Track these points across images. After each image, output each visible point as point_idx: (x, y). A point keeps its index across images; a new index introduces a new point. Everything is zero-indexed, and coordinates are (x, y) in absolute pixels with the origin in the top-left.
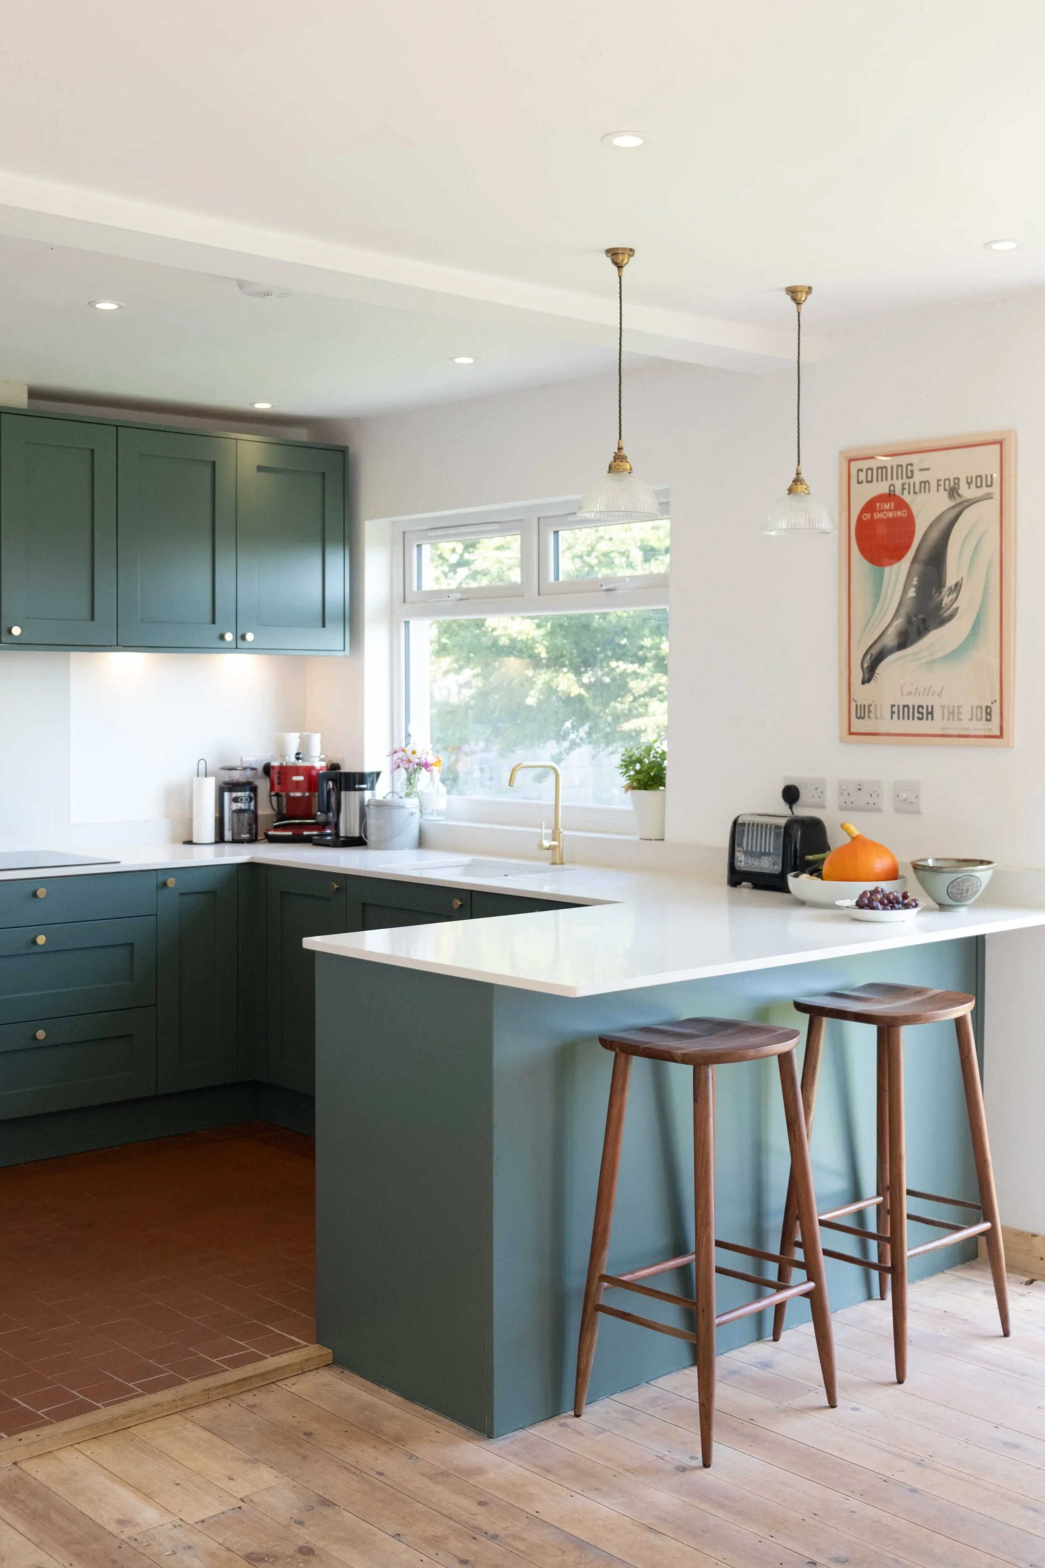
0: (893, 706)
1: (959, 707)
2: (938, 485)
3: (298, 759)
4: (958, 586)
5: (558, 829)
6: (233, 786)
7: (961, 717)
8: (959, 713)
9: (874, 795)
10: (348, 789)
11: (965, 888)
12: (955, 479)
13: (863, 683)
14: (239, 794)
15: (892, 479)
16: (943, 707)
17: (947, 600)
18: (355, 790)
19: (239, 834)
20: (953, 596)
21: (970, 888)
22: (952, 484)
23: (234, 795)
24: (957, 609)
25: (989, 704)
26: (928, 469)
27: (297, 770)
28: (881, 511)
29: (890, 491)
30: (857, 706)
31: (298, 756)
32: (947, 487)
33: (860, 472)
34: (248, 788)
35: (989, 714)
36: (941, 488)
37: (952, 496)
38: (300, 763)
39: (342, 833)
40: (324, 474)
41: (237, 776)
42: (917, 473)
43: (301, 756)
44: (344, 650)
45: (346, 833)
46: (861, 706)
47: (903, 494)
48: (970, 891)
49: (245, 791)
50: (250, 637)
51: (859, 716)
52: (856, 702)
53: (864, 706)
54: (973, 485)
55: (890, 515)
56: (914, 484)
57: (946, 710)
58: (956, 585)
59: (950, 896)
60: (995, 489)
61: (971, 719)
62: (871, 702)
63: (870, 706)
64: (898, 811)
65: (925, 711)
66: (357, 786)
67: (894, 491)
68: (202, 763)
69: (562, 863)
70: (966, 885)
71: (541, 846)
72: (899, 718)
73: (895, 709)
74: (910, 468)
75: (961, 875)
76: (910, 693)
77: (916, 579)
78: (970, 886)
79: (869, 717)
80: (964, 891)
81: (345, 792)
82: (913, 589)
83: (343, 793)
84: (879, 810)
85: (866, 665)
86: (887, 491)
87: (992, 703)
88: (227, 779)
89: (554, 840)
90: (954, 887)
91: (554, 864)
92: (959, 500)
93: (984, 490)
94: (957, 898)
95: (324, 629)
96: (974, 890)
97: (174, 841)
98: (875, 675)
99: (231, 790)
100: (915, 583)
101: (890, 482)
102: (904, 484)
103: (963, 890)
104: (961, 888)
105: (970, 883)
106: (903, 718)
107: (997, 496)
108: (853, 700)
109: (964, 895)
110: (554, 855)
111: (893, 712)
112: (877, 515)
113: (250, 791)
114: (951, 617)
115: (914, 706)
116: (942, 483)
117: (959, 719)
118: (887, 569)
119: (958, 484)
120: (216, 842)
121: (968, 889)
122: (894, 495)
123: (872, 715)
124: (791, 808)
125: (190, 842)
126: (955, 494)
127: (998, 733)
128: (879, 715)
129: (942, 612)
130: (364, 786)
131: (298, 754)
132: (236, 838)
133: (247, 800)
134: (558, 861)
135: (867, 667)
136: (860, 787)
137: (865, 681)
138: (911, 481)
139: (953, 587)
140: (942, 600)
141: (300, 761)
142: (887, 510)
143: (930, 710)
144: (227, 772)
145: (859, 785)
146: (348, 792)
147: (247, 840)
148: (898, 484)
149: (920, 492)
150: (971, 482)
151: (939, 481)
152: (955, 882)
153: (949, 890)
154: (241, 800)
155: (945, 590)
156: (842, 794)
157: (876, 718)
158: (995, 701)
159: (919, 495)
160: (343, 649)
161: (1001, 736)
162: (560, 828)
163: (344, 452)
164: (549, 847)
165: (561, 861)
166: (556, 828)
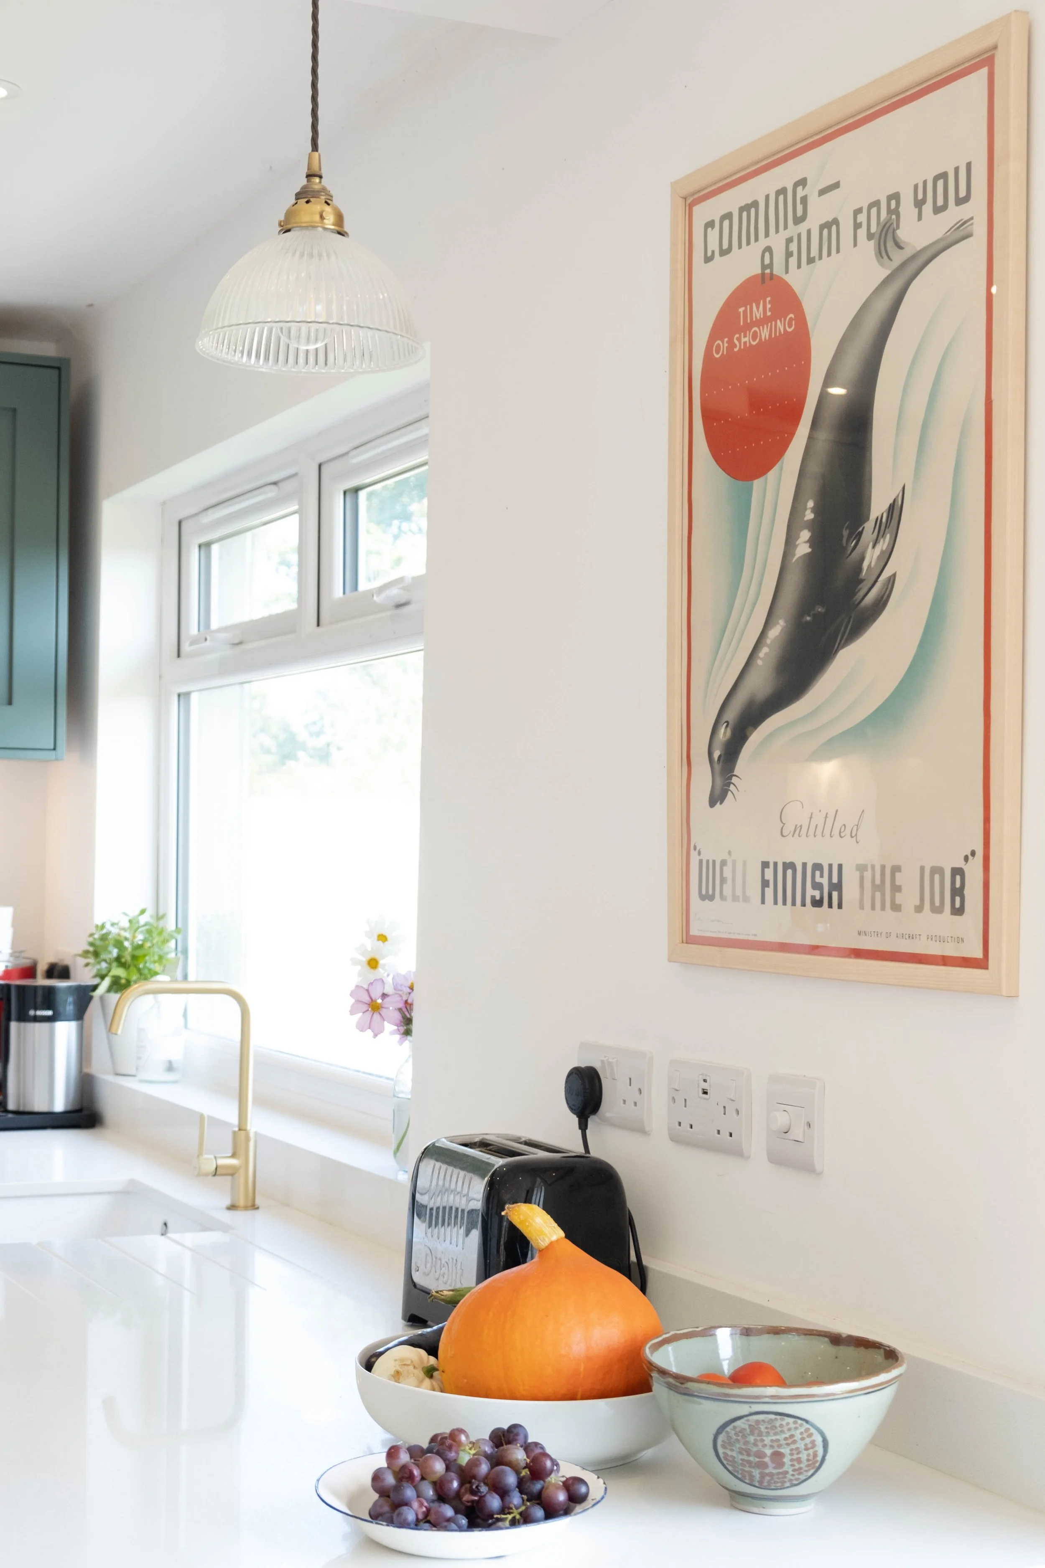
0: (765, 865)
1: (896, 869)
2: (857, 226)
4: (895, 511)
5: (245, 1130)
7: (899, 898)
8: (896, 889)
9: (730, 1110)
10: (23, 1017)
11: (768, 1452)
12: (890, 198)
13: (712, 803)
15: (767, 235)
16: (861, 868)
17: (871, 557)
18: (36, 1019)
20: (883, 545)
21: (786, 1451)
22: (884, 214)
24: (892, 579)
25: (960, 863)
26: (836, 185)
28: (748, 327)
29: (764, 267)
30: (701, 861)
32: (874, 229)
33: (709, 229)
35: (958, 892)
36: (862, 233)
37: (884, 254)
39: (11, 1106)
40: (17, 413)
42: (814, 201)
44: (54, 749)
45: (18, 1103)
46: (708, 861)
47: (787, 272)
48: (786, 1460)
51: (704, 892)
52: (699, 853)
53: (714, 862)
54: (928, 208)
55: (765, 333)
56: (809, 232)
57: (868, 875)
58: (892, 507)
59: (730, 1468)
60: (976, 208)
61: (919, 909)
62: (726, 857)
63: (724, 863)
64: (776, 1159)
65: (825, 881)
66: (32, 1013)
67: (771, 266)
69: (254, 1207)
70: (767, 1440)
71: (196, 1163)
72: (776, 903)
73: (769, 874)
74: (800, 192)
75: (744, 1409)
76: (798, 829)
77: (811, 504)
78: (780, 1446)
79: (723, 897)
80: (767, 1460)
81: (17, 1023)
82: (805, 535)
83: (14, 1025)
84: (737, 1153)
85: (716, 754)
86: (758, 271)
87: (966, 859)
89: (234, 1155)
90: (729, 1444)
91: (232, 1207)
92: (898, 258)
93: (954, 214)
94: (752, 1477)
95: (9, 707)
96: (804, 1456)
98: (734, 780)
100: (809, 516)
101: (763, 242)
102: (789, 241)
103: (760, 1455)
104: (755, 1449)
105: (781, 1437)
106: (784, 903)
107: (980, 228)
108: (695, 848)
109: (770, 1469)
110: (233, 1188)
111: (765, 884)
112: (739, 339)
114: (880, 604)
115: (804, 865)
116: (863, 218)
117: (896, 908)
118: (757, 483)
119: (896, 212)
121: (777, 1456)
122: (771, 274)
123: (727, 889)
124: (583, 1126)
126: (890, 244)
127: (979, 954)
128: (739, 892)
129: (862, 593)
130: (51, 1012)
134: (242, 1202)
135: (720, 757)
136: (705, 1086)
137: (717, 797)
138: (803, 228)
139: (884, 520)
140: (862, 559)
142: (760, 323)
143: (835, 880)
145: (705, 1081)
146: (22, 1024)
148: (777, 242)
149: (820, 258)
150: (924, 201)
151: (858, 211)
152: (728, 1429)
153: (721, 1451)
155: (869, 527)
156: (674, 1099)
157: (735, 898)
158: (973, 853)
159: (818, 264)
160: (52, 747)
161: (981, 963)
162: (248, 1128)
163: (59, 369)
164: (216, 1169)
165: (250, 1203)
166: (240, 1130)
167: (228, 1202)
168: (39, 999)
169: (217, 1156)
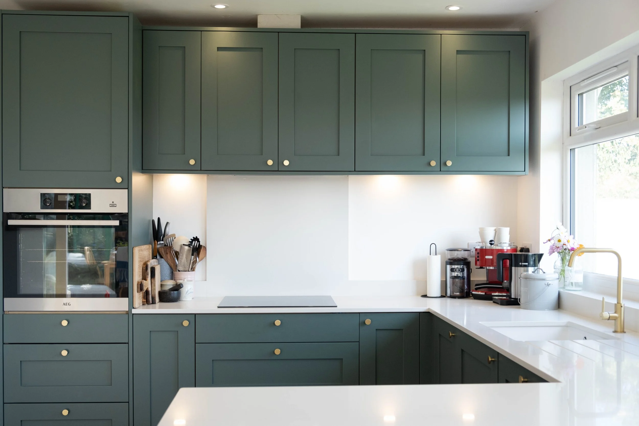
3: (491, 244)
5: (620, 303)
6: (452, 261)
10: (517, 265)
14: (456, 266)
18: (521, 266)
19: (453, 293)
23: (453, 267)
27: (490, 252)
31: (491, 242)
34: (462, 262)
38: (494, 247)
39: (513, 297)
40: (510, 51)
41: (457, 255)
43: (493, 242)
45: (516, 296)
49: (460, 265)
50: (449, 163)
66: (520, 264)
68: (433, 246)
69: (624, 332)
71: (601, 316)
81: (515, 267)
83: (513, 268)
88: (449, 257)
89: (616, 313)
91: (615, 332)
95: (508, 157)
97: (418, 295)
99: (451, 264)
110: (616, 325)
113: (464, 265)
120: (442, 296)
125: (425, 296)
130: (527, 264)
131: (491, 241)
132: (451, 295)
133: (459, 270)
134: (619, 330)
141: (493, 246)
144: (449, 252)
146: (517, 268)
147: (458, 296)
154: (456, 270)
160: (524, 170)
162: (621, 302)
163: (525, 35)
164: (609, 317)
165: (622, 330)
166: (618, 303)
167: (613, 330)
168: (523, 259)
169: (609, 312)
